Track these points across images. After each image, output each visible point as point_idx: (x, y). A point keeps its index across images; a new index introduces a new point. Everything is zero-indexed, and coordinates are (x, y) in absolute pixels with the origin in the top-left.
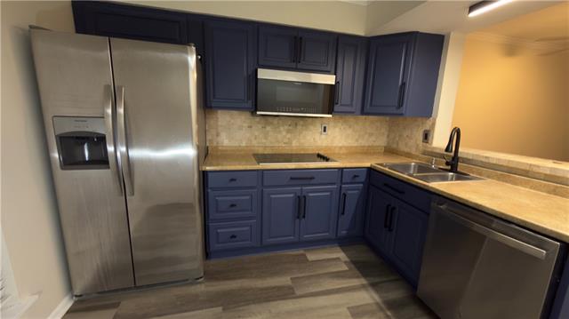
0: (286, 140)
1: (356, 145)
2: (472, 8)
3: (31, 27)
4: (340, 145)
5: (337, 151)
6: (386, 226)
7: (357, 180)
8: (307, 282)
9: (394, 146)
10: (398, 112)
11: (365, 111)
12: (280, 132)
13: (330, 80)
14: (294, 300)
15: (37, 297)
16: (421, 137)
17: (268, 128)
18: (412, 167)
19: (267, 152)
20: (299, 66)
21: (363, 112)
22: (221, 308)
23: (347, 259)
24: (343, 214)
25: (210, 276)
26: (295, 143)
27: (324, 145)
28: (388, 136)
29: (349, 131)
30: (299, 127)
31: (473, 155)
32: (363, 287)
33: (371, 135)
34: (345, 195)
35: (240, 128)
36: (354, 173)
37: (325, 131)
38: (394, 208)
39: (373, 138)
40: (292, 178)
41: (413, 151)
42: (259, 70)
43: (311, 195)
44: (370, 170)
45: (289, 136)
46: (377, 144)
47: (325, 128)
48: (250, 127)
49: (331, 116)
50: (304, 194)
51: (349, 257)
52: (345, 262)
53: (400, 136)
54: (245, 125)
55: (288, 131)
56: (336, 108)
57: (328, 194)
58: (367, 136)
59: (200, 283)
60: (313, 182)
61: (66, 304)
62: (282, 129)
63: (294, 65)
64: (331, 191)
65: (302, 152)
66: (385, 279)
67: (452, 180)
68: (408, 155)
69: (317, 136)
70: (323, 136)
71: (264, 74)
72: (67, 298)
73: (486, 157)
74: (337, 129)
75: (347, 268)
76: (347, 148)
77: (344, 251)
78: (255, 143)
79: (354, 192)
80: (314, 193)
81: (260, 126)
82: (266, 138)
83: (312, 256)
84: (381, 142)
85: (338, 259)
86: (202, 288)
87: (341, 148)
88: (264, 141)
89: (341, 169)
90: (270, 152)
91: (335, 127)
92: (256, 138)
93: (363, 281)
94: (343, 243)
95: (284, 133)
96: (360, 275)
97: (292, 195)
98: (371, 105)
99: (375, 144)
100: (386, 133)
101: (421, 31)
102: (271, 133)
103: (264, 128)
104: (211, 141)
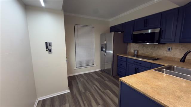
0: (150, 52)
17: (144, 48)
19: (143, 55)
21: (180, 42)
26: (154, 54)
30: (156, 48)
40: (134, 62)
42: (133, 32)
47: (169, 49)
48: (139, 47)
54: (138, 47)
55: (151, 49)
56: (162, 40)
60: (141, 65)
69: (165, 52)
70: (168, 53)
74: (178, 50)
82: (143, 51)
88: (142, 52)
89: (151, 63)
95: (149, 50)
97: (134, 67)
103: (143, 47)
104: (129, 50)
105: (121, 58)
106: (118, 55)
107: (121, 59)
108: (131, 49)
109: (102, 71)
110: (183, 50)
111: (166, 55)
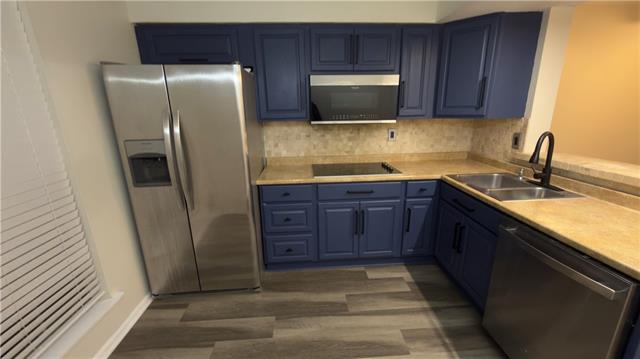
0: (348, 149)
1: (431, 150)
3: (102, 63)
4: (412, 152)
5: (407, 159)
6: (454, 247)
7: (425, 193)
8: (362, 300)
9: (480, 151)
10: (479, 112)
11: (438, 113)
12: (341, 140)
13: (393, 80)
14: (347, 317)
15: (122, 293)
16: (509, 141)
17: (328, 137)
18: (495, 179)
19: (328, 162)
20: (357, 68)
21: (436, 115)
22: (274, 318)
23: (411, 280)
24: (408, 231)
25: (268, 287)
26: (358, 152)
27: (392, 152)
28: (472, 139)
29: (423, 136)
30: (362, 134)
31: (570, 166)
32: (423, 311)
33: (450, 139)
34: (409, 210)
35: (298, 137)
36: (420, 187)
37: (392, 136)
38: (464, 227)
39: (453, 143)
40: (348, 192)
41: (501, 159)
42: (311, 77)
43: (370, 209)
44: (441, 182)
45: (350, 144)
46: (458, 149)
47: (392, 134)
48: (308, 136)
49: (394, 121)
50: (362, 208)
51: (413, 276)
52: (408, 283)
53: (487, 139)
54: (303, 134)
55: (350, 139)
56: (402, 112)
57: (390, 208)
58: (445, 141)
59: (258, 292)
60: (372, 196)
61: (145, 302)
62: (342, 136)
63: (350, 67)
64: (394, 206)
65: (366, 161)
66: (451, 304)
67: (539, 197)
68: (494, 163)
69: (383, 143)
70: (391, 143)
71: (318, 81)
72: (147, 297)
73: (587, 169)
74: (407, 135)
75: (409, 290)
76: (419, 155)
77: (410, 271)
78: (314, 152)
79: (421, 207)
80: (373, 208)
81: (319, 134)
82: (325, 148)
83: (372, 274)
84: (464, 146)
85: (401, 279)
86: (259, 298)
87: (412, 155)
88: (323, 150)
89: (405, 182)
90: (331, 163)
91: (404, 131)
92: (315, 147)
93: (425, 304)
94: (409, 261)
95: (345, 141)
96: (421, 296)
97: (349, 210)
98: (445, 105)
99: (454, 150)
100: (471, 136)
101: (507, 11)
102: (330, 142)
103: (323, 136)
104: (269, 152)
105: (287, 193)
106: (263, 182)
107: (287, 198)
110: (416, 133)
111: (386, 150)
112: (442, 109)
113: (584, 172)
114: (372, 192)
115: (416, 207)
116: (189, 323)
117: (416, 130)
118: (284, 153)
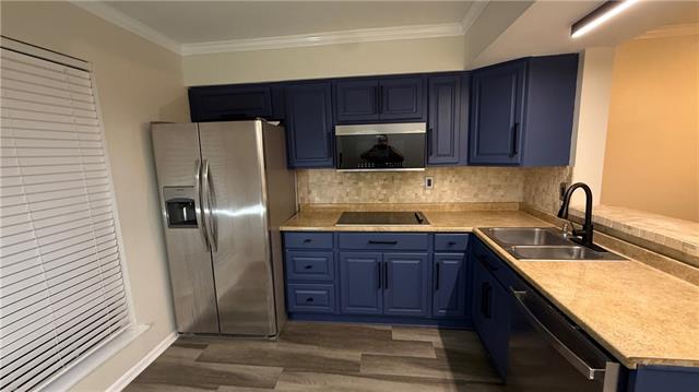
0: (381, 197)
1: (475, 200)
2: (575, 26)
3: (152, 123)
4: (452, 201)
6: (482, 310)
7: (454, 247)
8: (378, 362)
9: (531, 202)
10: (513, 162)
11: (471, 161)
12: (374, 188)
13: (419, 128)
14: (355, 378)
15: (148, 327)
16: (557, 192)
17: (361, 184)
19: (360, 209)
20: (382, 117)
21: (470, 163)
22: (281, 369)
23: (442, 347)
24: (437, 288)
25: (285, 336)
27: (429, 201)
28: (524, 188)
29: (464, 184)
30: (397, 182)
32: (444, 382)
33: (496, 188)
34: (438, 265)
35: (330, 184)
36: (450, 240)
37: (429, 185)
38: (491, 288)
39: (501, 192)
40: (371, 242)
41: (550, 212)
42: (337, 127)
43: (394, 262)
44: (472, 235)
45: (385, 192)
46: (506, 199)
47: (429, 181)
48: (341, 183)
49: (423, 169)
50: (386, 260)
51: (444, 344)
52: (436, 349)
53: (537, 189)
54: (335, 181)
55: (384, 187)
56: (432, 159)
57: (417, 262)
58: (490, 190)
59: (273, 341)
60: (395, 247)
61: (171, 338)
62: (376, 184)
63: (376, 117)
64: (421, 260)
65: (401, 210)
66: (479, 379)
68: (544, 217)
69: (420, 192)
70: (428, 192)
71: (340, 131)
72: (173, 334)
74: (446, 183)
75: (434, 357)
76: (461, 205)
77: (441, 336)
78: (346, 200)
79: (452, 261)
80: (398, 261)
81: (351, 182)
82: (358, 195)
83: (397, 335)
84: (515, 196)
85: (430, 343)
86: (273, 347)
87: (452, 205)
88: (356, 198)
89: (433, 234)
90: (364, 210)
91: (443, 180)
92: (347, 195)
93: (448, 376)
95: (379, 189)
96: (448, 367)
97: (372, 261)
98: (478, 153)
99: (503, 200)
100: (521, 185)
101: (535, 55)
102: (363, 190)
103: (356, 183)
104: (303, 199)
105: (308, 241)
106: (285, 229)
107: (308, 245)
108: (309, 192)
109: (184, 341)
110: (456, 181)
111: (423, 199)
112: (477, 156)
113: (626, 231)
114: (395, 243)
115: (446, 262)
116: (203, 364)
117: (456, 177)
118: (317, 200)
